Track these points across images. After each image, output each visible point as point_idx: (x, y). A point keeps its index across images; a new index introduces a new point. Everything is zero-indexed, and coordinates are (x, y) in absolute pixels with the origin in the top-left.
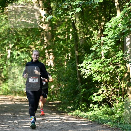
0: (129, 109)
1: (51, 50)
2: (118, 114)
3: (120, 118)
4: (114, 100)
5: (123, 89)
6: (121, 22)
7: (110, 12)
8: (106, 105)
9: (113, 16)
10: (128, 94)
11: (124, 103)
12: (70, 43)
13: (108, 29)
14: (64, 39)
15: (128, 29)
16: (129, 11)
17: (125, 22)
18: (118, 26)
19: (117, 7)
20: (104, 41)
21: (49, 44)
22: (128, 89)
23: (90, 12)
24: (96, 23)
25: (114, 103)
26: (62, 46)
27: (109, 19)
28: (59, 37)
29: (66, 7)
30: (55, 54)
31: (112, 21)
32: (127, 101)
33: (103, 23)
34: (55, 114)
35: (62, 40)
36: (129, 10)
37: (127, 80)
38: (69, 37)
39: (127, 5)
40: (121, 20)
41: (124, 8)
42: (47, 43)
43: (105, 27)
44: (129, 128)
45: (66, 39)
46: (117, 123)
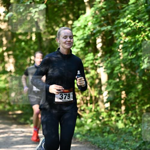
0: (100, 120)
1: (11, 53)
2: (88, 125)
3: (90, 130)
4: (83, 110)
5: (93, 98)
6: (91, 20)
7: (79, 9)
9: (82, 14)
10: (100, 103)
11: (95, 113)
12: (31, 45)
13: (77, 29)
14: (26, 40)
15: (98, 28)
17: (96, 20)
18: (88, 25)
19: (86, 4)
21: (9, 45)
22: (99, 98)
23: (56, 10)
24: (62, 21)
25: (83, 113)
26: (23, 49)
27: (77, 17)
28: (20, 37)
29: (29, 3)
30: (16, 57)
31: (80, 20)
32: (97, 111)
33: (70, 22)
34: (15, 126)
35: (23, 41)
36: (100, 7)
37: (98, 88)
38: (31, 38)
39: (97, 2)
40: (91, 18)
41: (95, 4)
42: (7, 44)
43: (73, 26)
44: (101, 142)
45: (28, 40)
46: (87, 136)
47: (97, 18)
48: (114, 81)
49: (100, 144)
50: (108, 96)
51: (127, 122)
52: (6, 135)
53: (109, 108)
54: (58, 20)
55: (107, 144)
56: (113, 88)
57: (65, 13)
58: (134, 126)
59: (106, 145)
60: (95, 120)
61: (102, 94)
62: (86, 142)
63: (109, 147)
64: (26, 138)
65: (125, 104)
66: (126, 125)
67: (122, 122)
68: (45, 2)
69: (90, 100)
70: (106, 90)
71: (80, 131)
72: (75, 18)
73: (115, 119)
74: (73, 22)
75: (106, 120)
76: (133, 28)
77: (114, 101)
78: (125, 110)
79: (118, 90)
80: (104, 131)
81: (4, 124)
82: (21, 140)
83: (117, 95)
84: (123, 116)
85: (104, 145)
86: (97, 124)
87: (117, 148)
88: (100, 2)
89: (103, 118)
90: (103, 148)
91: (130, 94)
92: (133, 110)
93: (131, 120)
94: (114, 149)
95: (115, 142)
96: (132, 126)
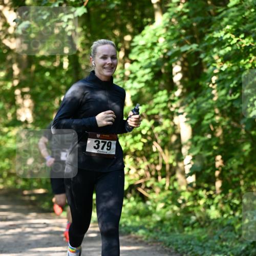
0: (179, 205)
1: (26, 90)
2: (158, 214)
3: (162, 222)
4: (150, 188)
5: (168, 167)
6: (163, 34)
7: (143, 16)
8: (135, 197)
9: (148, 24)
10: (178, 175)
11: (170, 192)
12: (62, 77)
13: (139, 49)
14: (52, 68)
15: (176, 48)
16: (180, 14)
17: (172, 34)
18: (158, 42)
19: (155, 6)
20: (131, 73)
21: (23, 77)
22: (177, 166)
23: (103, 16)
24: (114, 36)
25: (149, 193)
26: (48, 83)
27: (139, 29)
28: (43, 63)
29: (57, 5)
30: (35, 97)
31: (145, 34)
32: (174, 189)
33: (128, 38)
34: (34, 214)
35: (48, 70)
36: (178, 12)
37: (174, 149)
38: (61, 64)
39: (174, 3)
40: (164, 31)
41: (170, 7)
42: (19, 75)
43: (133, 44)
44: (180, 242)
45: (56, 68)
46: (157, 232)
47: (174, 31)
48: (202, 139)
49: (180, 246)
50: (192, 163)
51: (224, 208)
52: (18, 230)
53: (194, 185)
54: (108, 33)
55: (191, 246)
56: (201, 150)
57: (119, 22)
58: (237, 214)
59: (189, 248)
60: (170, 205)
61: (183, 160)
62: (154, 242)
63: (194, 250)
64: (53, 236)
65: (221, 177)
66: (222, 213)
67: (216, 209)
68: (85, 4)
69: (161, 171)
70: (189, 154)
71: (145, 223)
72: (137, 31)
73: (205, 203)
74: (133, 38)
75: (189, 204)
76: (235, 48)
77: (203, 172)
78: (221, 188)
79: (210, 153)
80: (186, 223)
81: (15, 211)
82: (44, 238)
83: (209, 162)
84: (218, 198)
85: (186, 248)
86: (174, 211)
87: (208, 253)
88: (178, 4)
89: (184, 201)
90: (184, 253)
91: (230, 160)
92: (236, 187)
93: (231, 204)
94: (203, 254)
95: (204, 243)
96: (234, 215)
